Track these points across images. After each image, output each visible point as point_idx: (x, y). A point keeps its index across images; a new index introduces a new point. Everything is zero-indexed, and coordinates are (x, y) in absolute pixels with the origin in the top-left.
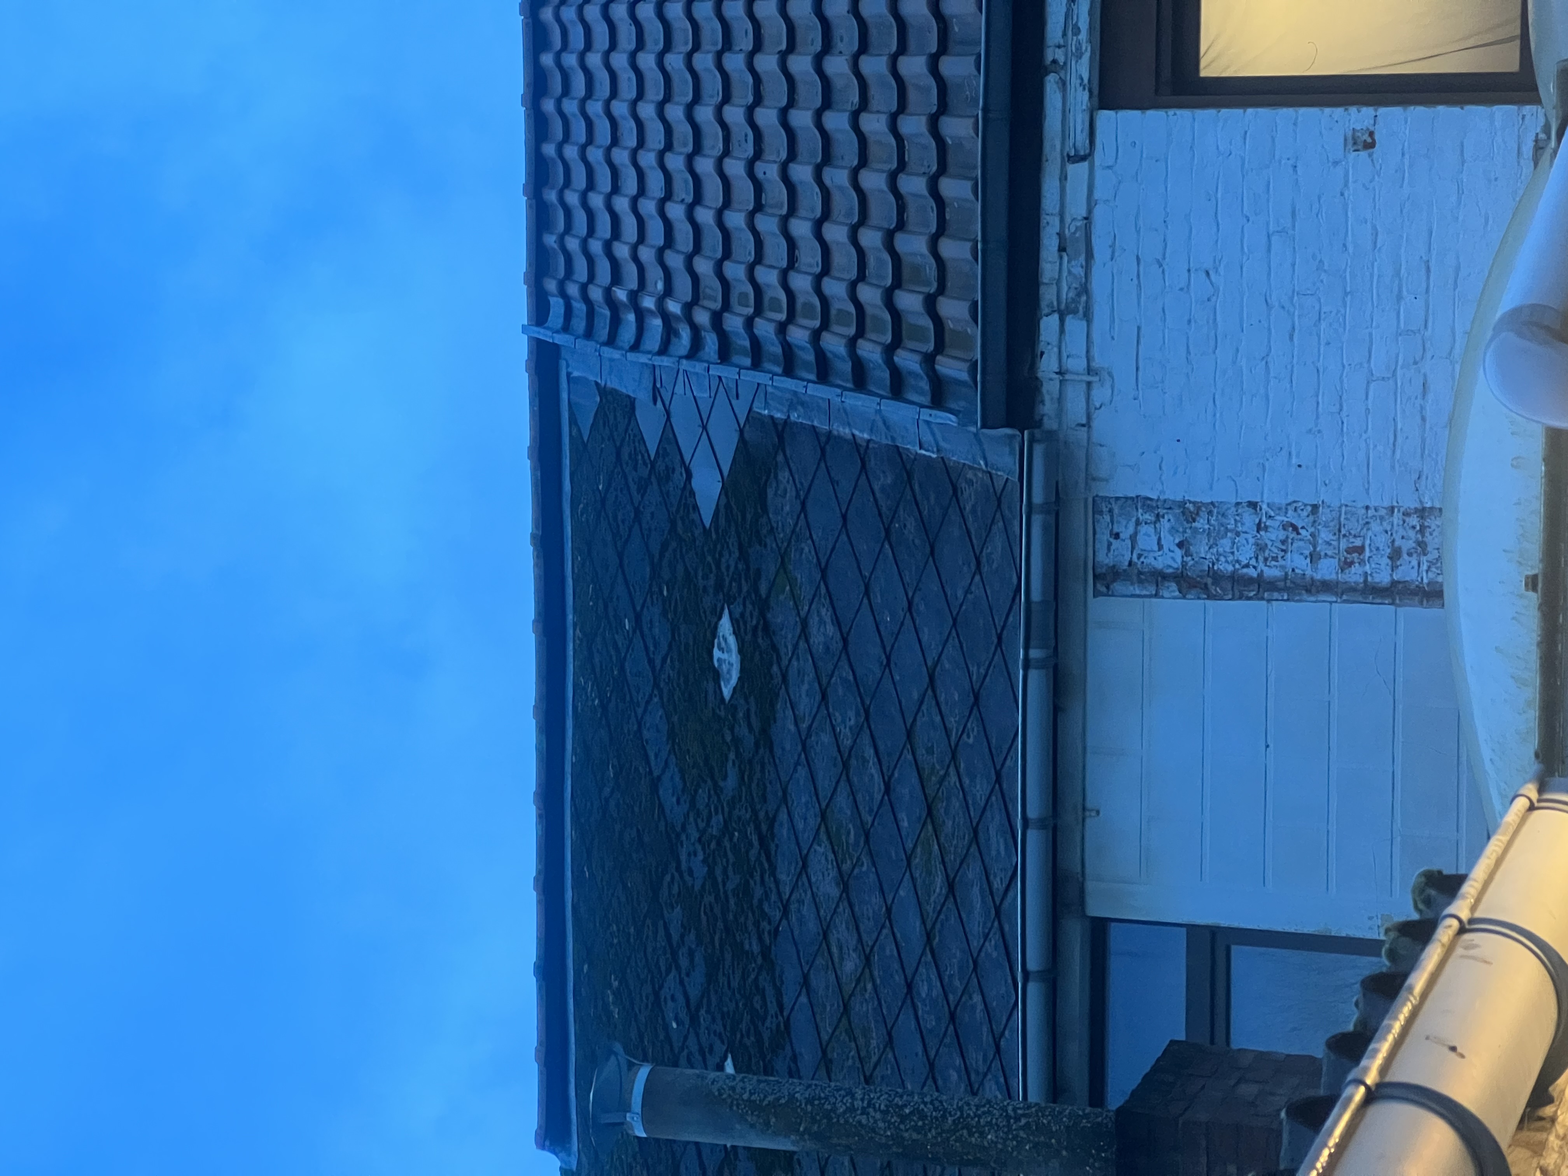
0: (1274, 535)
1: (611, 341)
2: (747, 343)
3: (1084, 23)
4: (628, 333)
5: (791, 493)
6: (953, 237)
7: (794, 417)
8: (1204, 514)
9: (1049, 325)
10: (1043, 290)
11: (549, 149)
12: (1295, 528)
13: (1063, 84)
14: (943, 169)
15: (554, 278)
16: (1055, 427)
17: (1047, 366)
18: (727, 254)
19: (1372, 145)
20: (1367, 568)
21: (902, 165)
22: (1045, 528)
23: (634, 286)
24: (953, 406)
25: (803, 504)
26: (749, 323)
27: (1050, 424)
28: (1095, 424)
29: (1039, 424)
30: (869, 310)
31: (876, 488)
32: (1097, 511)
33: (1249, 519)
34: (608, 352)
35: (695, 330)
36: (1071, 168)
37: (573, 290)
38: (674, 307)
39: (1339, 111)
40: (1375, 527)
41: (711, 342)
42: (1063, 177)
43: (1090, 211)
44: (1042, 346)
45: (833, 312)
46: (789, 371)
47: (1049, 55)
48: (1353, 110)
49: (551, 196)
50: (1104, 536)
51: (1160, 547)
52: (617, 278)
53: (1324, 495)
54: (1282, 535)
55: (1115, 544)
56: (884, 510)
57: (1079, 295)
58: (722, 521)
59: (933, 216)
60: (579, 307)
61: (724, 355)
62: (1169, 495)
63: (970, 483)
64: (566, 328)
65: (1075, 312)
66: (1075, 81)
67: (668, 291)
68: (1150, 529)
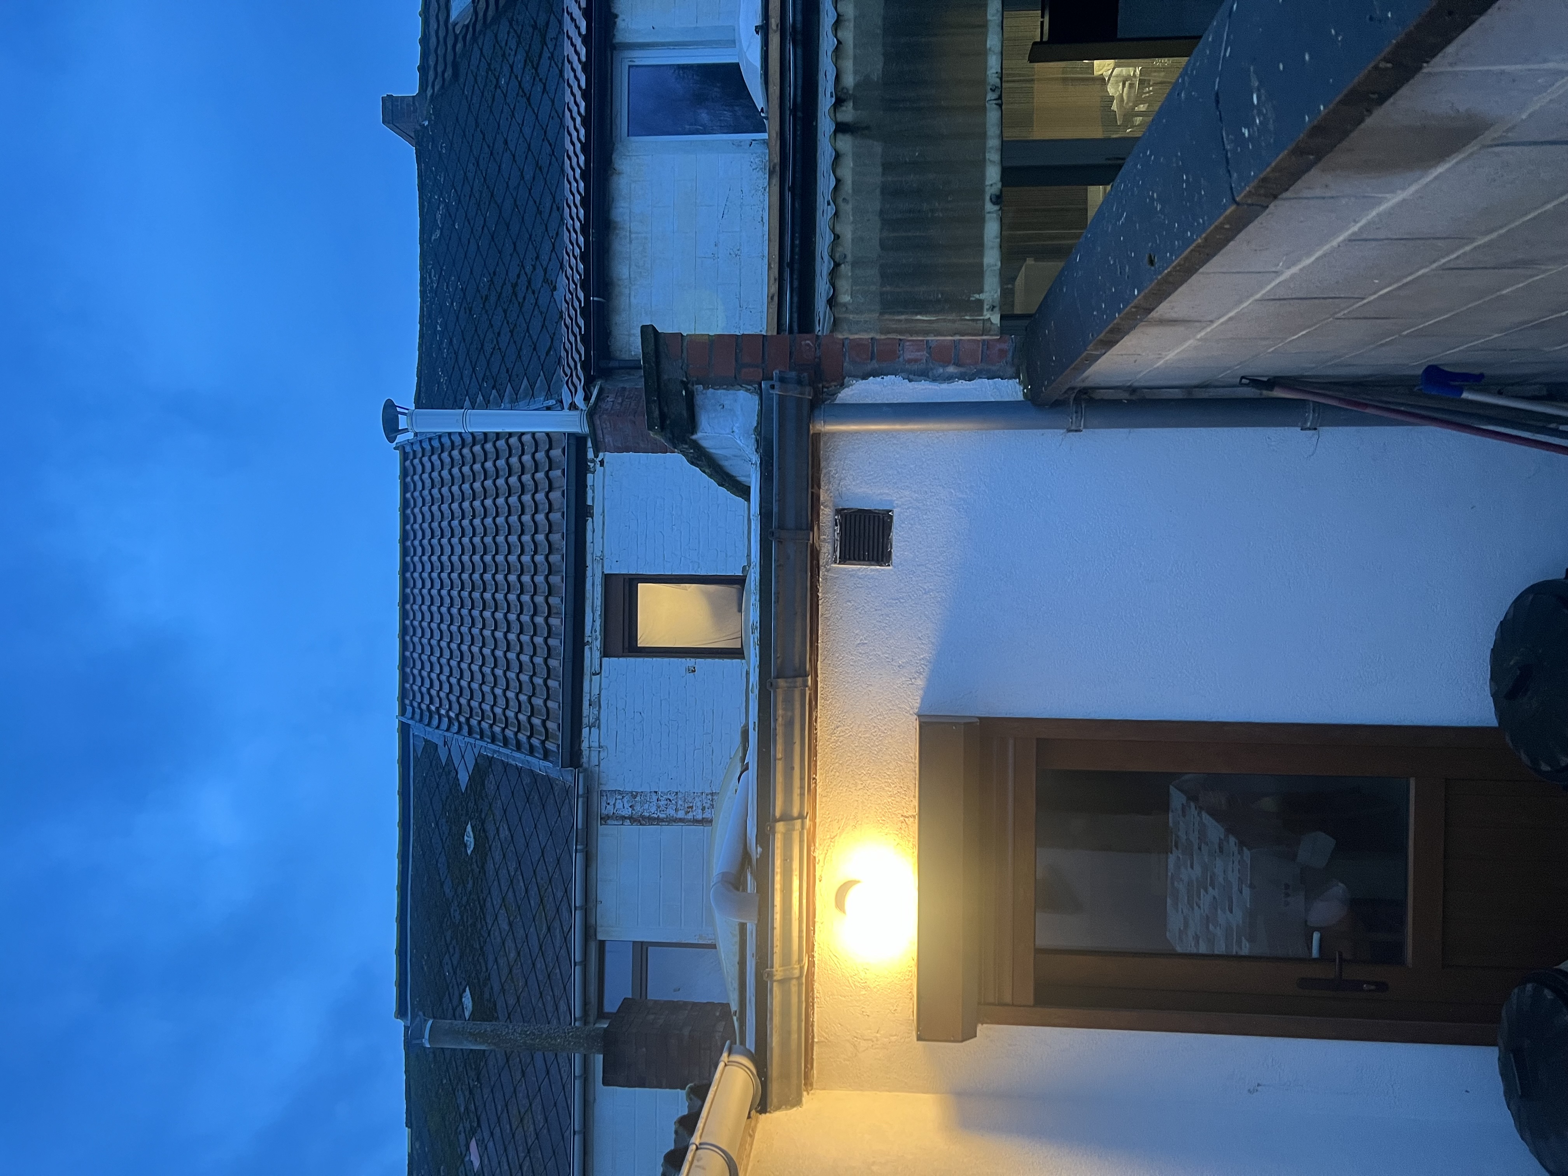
0: (663, 803)
1: (429, 724)
2: (478, 730)
3: (598, 629)
4: (435, 722)
5: (493, 783)
6: (552, 700)
7: (494, 757)
8: (639, 795)
9: (585, 731)
10: (583, 719)
12: (670, 800)
13: (591, 649)
14: (549, 676)
15: (408, 699)
16: (587, 766)
17: (585, 745)
18: (472, 698)
19: (695, 671)
20: (694, 814)
21: (534, 674)
22: (584, 801)
23: (438, 705)
24: (552, 759)
25: (498, 787)
26: (479, 723)
27: (585, 765)
28: (601, 765)
29: (581, 766)
30: (522, 723)
31: (524, 784)
32: (602, 795)
33: (655, 798)
34: (428, 728)
35: (460, 723)
36: (593, 677)
37: (415, 704)
38: (452, 714)
39: (684, 660)
40: (696, 799)
41: (465, 729)
42: (591, 680)
43: (600, 692)
44: (583, 739)
45: (509, 722)
46: (493, 741)
47: (586, 639)
48: (688, 659)
49: (408, 670)
50: (604, 804)
51: (624, 807)
52: (431, 702)
53: (680, 789)
54: (666, 802)
55: (608, 806)
56: (527, 792)
57: (596, 721)
58: (468, 791)
59: (545, 692)
60: (418, 711)
61: (470, 733)
62: (626, 790)
63: (557, 785)
64: (412, 718)
65: (595, 726)
66: (595, 648)
67: (450, 709)
68: (620, 801)
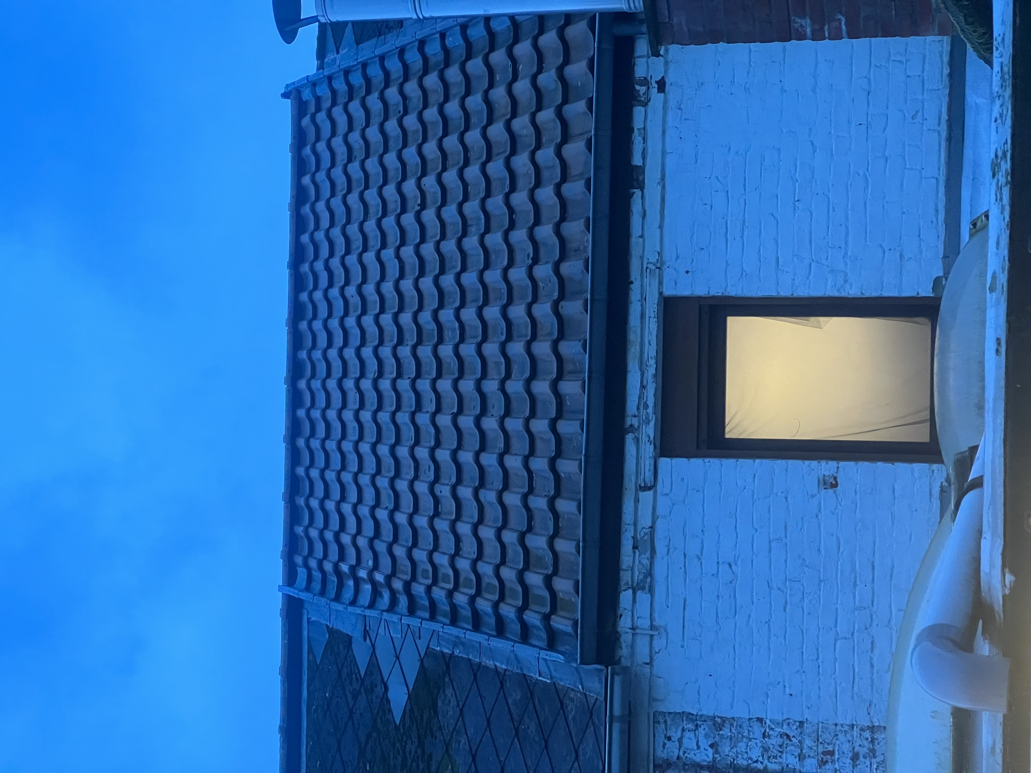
0: (774, 741)
1: (337, 598)
2: (427, 603)
3: (651, 401)
4: (348, 594)
5: (453, 702)
6: (563, 538)
7: (457, 652)
8: (727, 725)
9: (626, 597)
10: (622, 573)
11: (300, 471)
12: (788, 736)
13: (637, 440)
14: (558, 493)
15: (300, 555)
16: (628, 664)
17: (624, 624)
18: (415, 544)
19: (836, 485)
20: (837, 766)
21: (531, 490)
22: (622, 732)
23: (353, 562)
24: (562, 649)
25: (461, 711)
26: (429, 589)
27: (625, 662)
28: (655, 663)
29: (618, 662)
30: (508, 584)
31: (510, 701)
32: (656, 722)
33: (757, 730)
34: (335, 606)
35: (393, 593)
36: (641, 494)
37: (313, 563)
38: (379, 577)
39: (814, 463)
40: (841, 737)
41: (403, 601)
42: (637, 500)
43: (654, 522)
44: (620, 611)
45: (484, 584)
46: (454, 622)
47: (629, 421)
48: (823, 463)
49: (301, 501)
50: (660, 739)
51: (698, 747)
52: (342, 557)
53: (807, 715)
54: (780, 741)
55: (669, 744)
56: (515, 716)
57: (646, 577)
58: (408, 722)
59: (551, 524)
60: (317, 575)
61: (412, 610)
62: (704, 712)
63: (572, 700)
64: (308, 588)
65: (643, 588)
66: (645, 439)
67: (376, 566)
68: (691, 735)
